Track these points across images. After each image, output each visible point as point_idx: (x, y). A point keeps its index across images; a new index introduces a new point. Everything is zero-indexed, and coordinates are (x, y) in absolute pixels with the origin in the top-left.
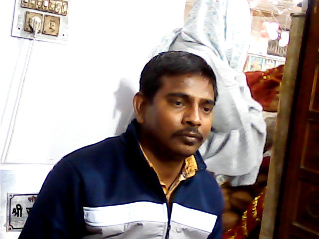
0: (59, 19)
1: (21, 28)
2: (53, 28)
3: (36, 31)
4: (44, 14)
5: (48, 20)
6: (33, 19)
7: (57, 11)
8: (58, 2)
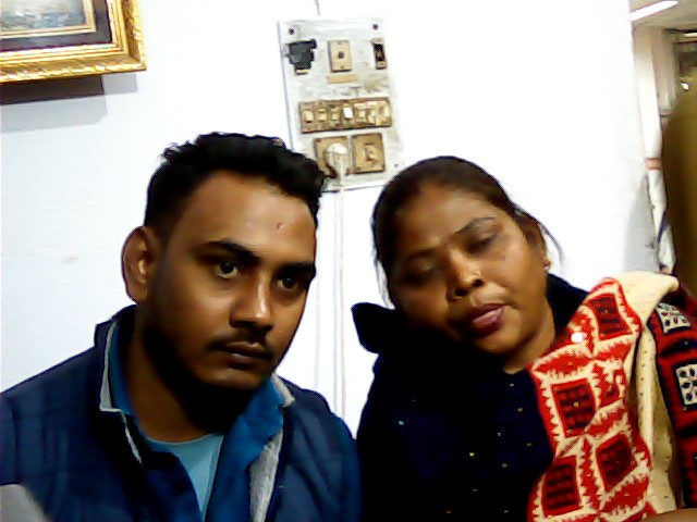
0: (380, 136)
2: (372, 156)
3: (341, 171)
4: (349, 134)
5: (359, 144)
6: (330, 149)
7: (371, 120)
8: (370, 103)
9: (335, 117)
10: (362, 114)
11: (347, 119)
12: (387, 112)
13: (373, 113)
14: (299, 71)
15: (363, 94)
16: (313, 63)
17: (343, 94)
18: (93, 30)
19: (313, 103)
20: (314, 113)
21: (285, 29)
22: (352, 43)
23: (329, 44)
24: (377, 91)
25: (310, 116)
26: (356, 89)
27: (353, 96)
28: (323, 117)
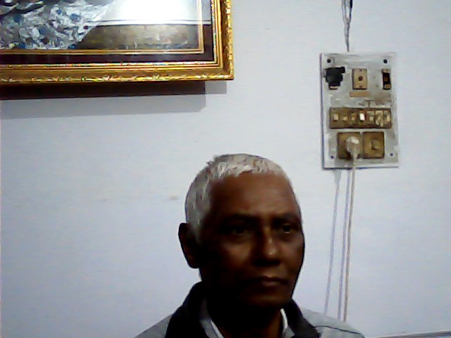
0: (383, 133)
1: (335, 156)
2: (376, 147)
3: (355, 156)
4: (361, 131)
5: (368, 139)
6: (348, 140)
7: (377, 123)
8: (377, 112)
9: (353, 119)
10: (372, 119)
11: (362, 121)
12: (388, 119)
13: (379, 118)
14: (332, 87)
15: (373, 106)
16: (342, 83)
17: (360, 104)
18: (202, 52)
19: (339, 108)
20: (339, 115)
21: (325, 59)
22: (368, 72)
23: (353, 70)
24: (383, 104)
25: (336, 117)
26: (369, 102)
27: (367, 106)
28: (345, 119)
